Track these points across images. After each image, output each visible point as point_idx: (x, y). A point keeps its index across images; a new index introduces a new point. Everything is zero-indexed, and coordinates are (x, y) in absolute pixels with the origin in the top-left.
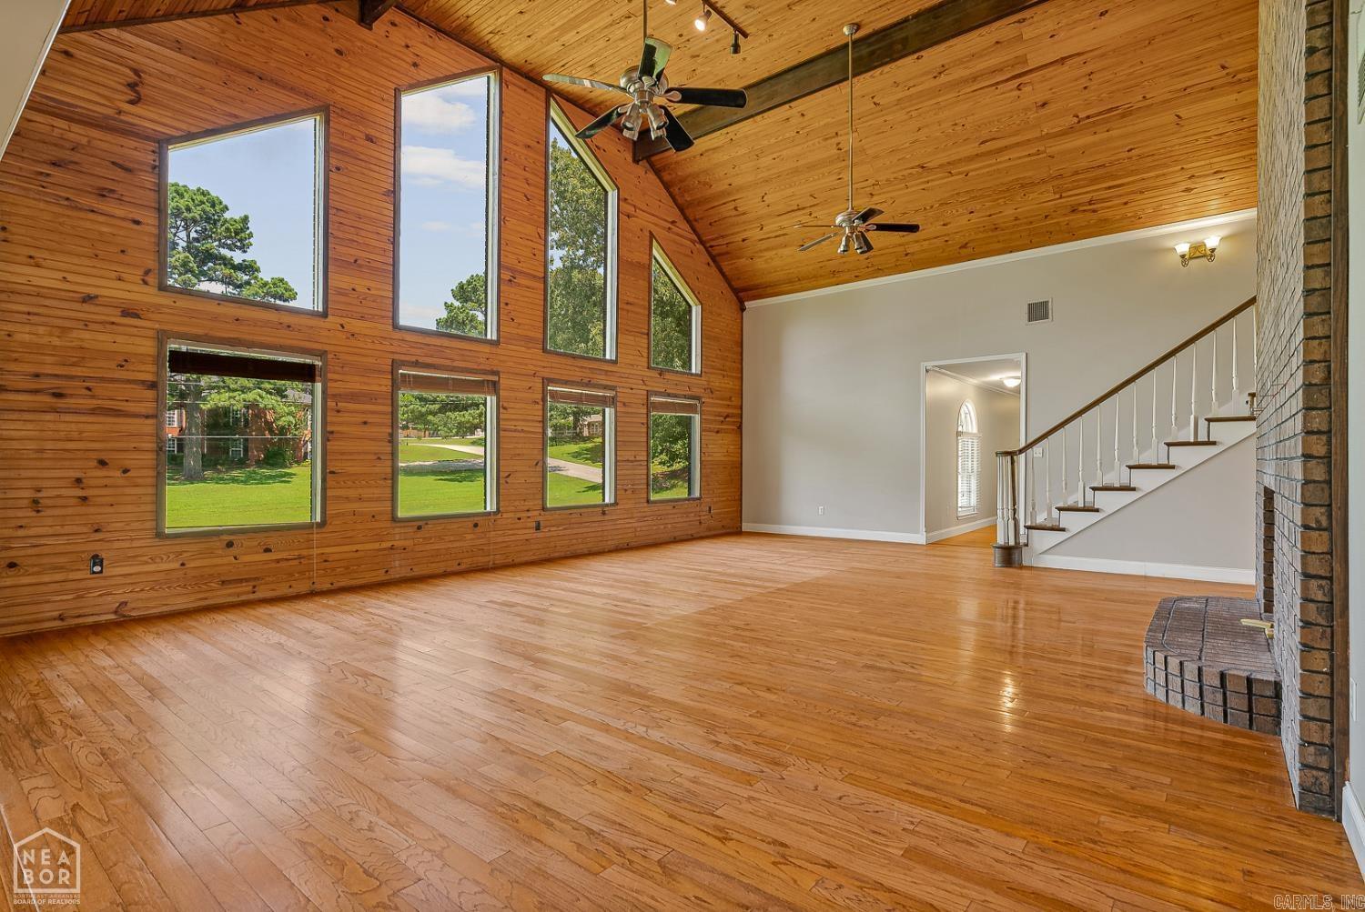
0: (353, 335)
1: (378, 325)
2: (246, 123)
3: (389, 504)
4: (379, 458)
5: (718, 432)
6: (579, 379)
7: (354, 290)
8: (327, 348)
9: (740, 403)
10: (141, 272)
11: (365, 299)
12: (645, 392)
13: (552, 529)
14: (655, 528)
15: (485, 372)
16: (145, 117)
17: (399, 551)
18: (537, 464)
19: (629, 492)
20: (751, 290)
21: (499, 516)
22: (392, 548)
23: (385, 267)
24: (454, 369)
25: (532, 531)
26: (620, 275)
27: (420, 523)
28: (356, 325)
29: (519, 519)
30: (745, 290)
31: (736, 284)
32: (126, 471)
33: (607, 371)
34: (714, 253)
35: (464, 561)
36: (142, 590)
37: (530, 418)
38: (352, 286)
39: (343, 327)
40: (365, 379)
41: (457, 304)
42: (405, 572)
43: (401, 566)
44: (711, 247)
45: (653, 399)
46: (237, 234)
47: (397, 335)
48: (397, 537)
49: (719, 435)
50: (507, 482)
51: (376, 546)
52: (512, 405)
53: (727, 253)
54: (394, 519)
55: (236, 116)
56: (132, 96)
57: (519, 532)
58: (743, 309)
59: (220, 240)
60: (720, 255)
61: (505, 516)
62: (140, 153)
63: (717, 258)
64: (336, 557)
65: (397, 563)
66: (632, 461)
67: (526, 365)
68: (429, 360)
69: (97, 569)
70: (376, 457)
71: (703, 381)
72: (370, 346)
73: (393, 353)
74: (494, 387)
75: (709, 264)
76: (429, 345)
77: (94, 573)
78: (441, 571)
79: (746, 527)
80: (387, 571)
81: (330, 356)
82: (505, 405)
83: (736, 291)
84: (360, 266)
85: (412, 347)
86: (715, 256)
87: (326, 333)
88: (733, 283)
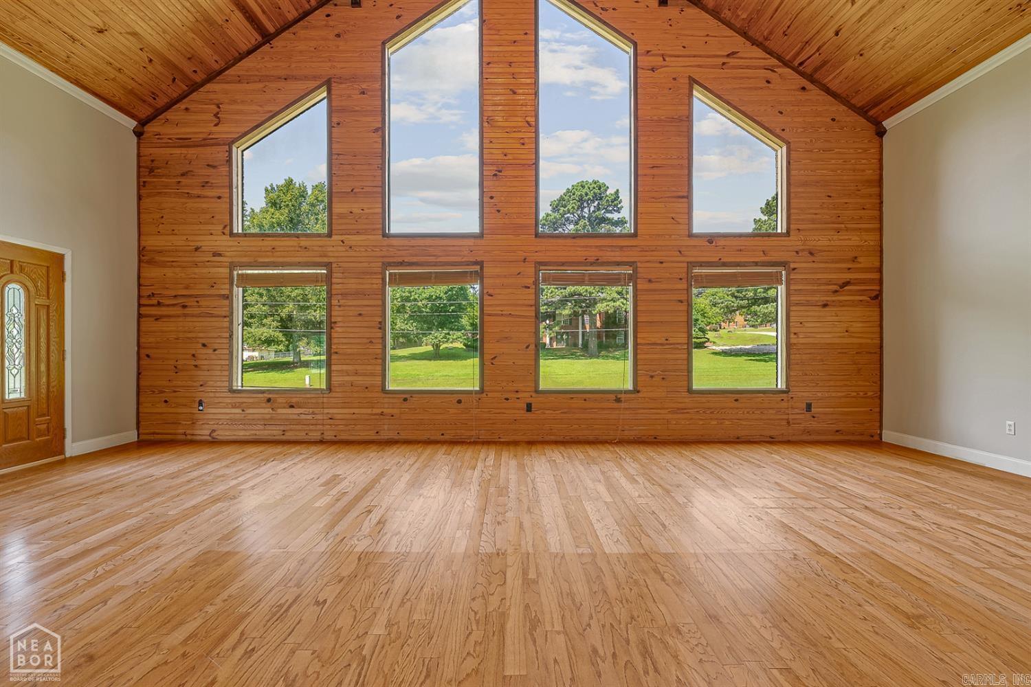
0: (351, 247)
1: (369, 237)
2: (277, 112)
3: (380, 378)
4: (371, 342)
5: (825, 306)
6: (582, 259)
7: (351, 212)
8: (331, 260)
9: (877, 264)
10: (221, 227)
11: (360, 218)
12: (685, 265)
13: (547, 412)
14: (701, 423)
15: (468, 264)
16: (224, 131)
17: (388, 417)
18: (527, 347)
19: (656, 379)
20: (884, 101)
21: (484, 395)
22: (382, 414)
23: (375, 189)
24: (435, 264)
25: (522, 412)
26: (641, 139)
27: (406, 396)
28: (353, 239)
29: (507, 399)
30: (876, 103)
31: (858, 101)
32: (215, 350)
33: (622, 247)
34: (809, 70)
35: (448, 432)
36: (222, 424)
37: (520, 302)
38: (350, 210)
39: (343, 243)
40: (361, 281)
41: (765, 218)
42: (392, 435)
43: (389, 430)
44: (801, 64)
45: (696, 271)
46: (612, 202)
47: (386, 241)
48: (386, 406)
49: (827, 309)
50: (492, 364)
51: (369, 411)
52: (497, 291)
53: (824, 63)
54: (384, 390)
55: (271, 111)
56: (216, 121)
57: (507, 411)
58: (881, 133)
59: (606, 209)
60: (816, 70)
61: (490, 395)
62: (219, 154)
63: (817, 76)
64: (339, 417)
65: (386, 427)
66: (662, 344)
67: (514, 252)
68: (415, 259)
69: (201, 408)
70: (369, 341)
71: (795, 241)
72: (364, 254)
73: (383, 257)
74: (480, 276)
75: (803, 88)
76: (413, 246)
77: (199, 410)
78: (424, 438)
79: (888, 436)
80: (377, 433)
81: (334, 265)
82: (491, 291)
83: (862, 111)
84: (356, 193)
85: (400, 250)
86: (811, 75)
87: (331, 249)
88: (853, 101)
